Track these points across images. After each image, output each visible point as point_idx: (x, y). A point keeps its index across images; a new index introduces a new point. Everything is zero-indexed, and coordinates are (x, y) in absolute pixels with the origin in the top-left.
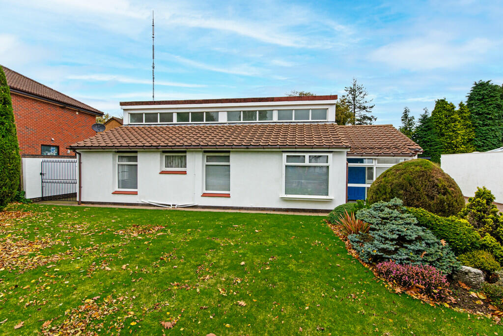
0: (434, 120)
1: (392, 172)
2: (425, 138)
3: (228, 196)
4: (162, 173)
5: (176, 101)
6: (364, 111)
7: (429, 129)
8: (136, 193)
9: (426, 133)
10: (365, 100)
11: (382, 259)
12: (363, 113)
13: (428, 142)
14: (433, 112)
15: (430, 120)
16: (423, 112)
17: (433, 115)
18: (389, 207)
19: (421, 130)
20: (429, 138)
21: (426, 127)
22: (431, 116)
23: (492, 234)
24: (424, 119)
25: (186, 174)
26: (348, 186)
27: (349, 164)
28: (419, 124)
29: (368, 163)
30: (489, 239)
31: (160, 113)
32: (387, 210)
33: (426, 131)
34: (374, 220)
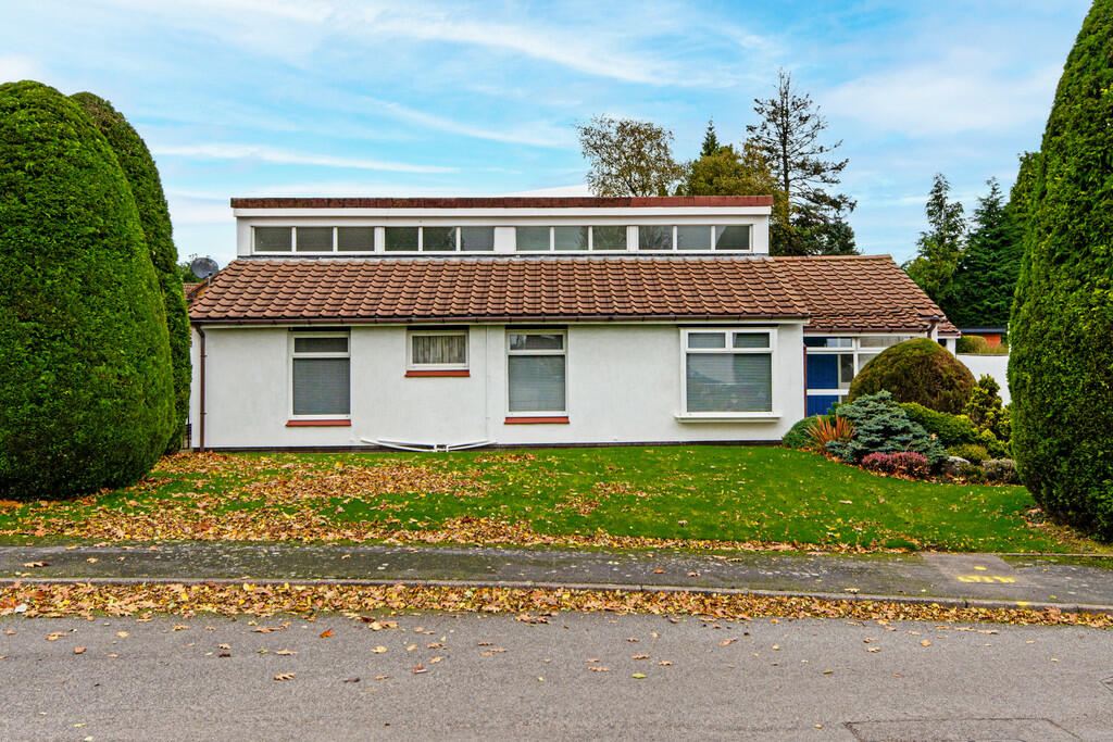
0: (1016, 216)
1: (882, 359)
2: (994, 269)
3: (564, 421)
4: (410, 374)
5: (387, 199)
6: (817, 178)
7: (1006, 243)
8: (347, 424)
9: (996, 255)
10: (817, 142)
11: (866, 453)
12: (814, 184)
13: (1004, 281)
14: (1014, 190)
15: (1005, 215)
16: (986, 192)
17: (1014, 200)
18: (875, 401)
19: (984, 244)
20: (1005, 268)
21: (997, 236)
22: (1008, 200)
23: (992, 429)
24: (989, 211)
25: (469, 376)
26: (808, 394)
27: (808, 349)
28: (977, 226)
29: (842, 346)
30: (987, 433)
31: (339, 228)
32: (872, 403)
33: (995, 248)
34: (858, 415)
